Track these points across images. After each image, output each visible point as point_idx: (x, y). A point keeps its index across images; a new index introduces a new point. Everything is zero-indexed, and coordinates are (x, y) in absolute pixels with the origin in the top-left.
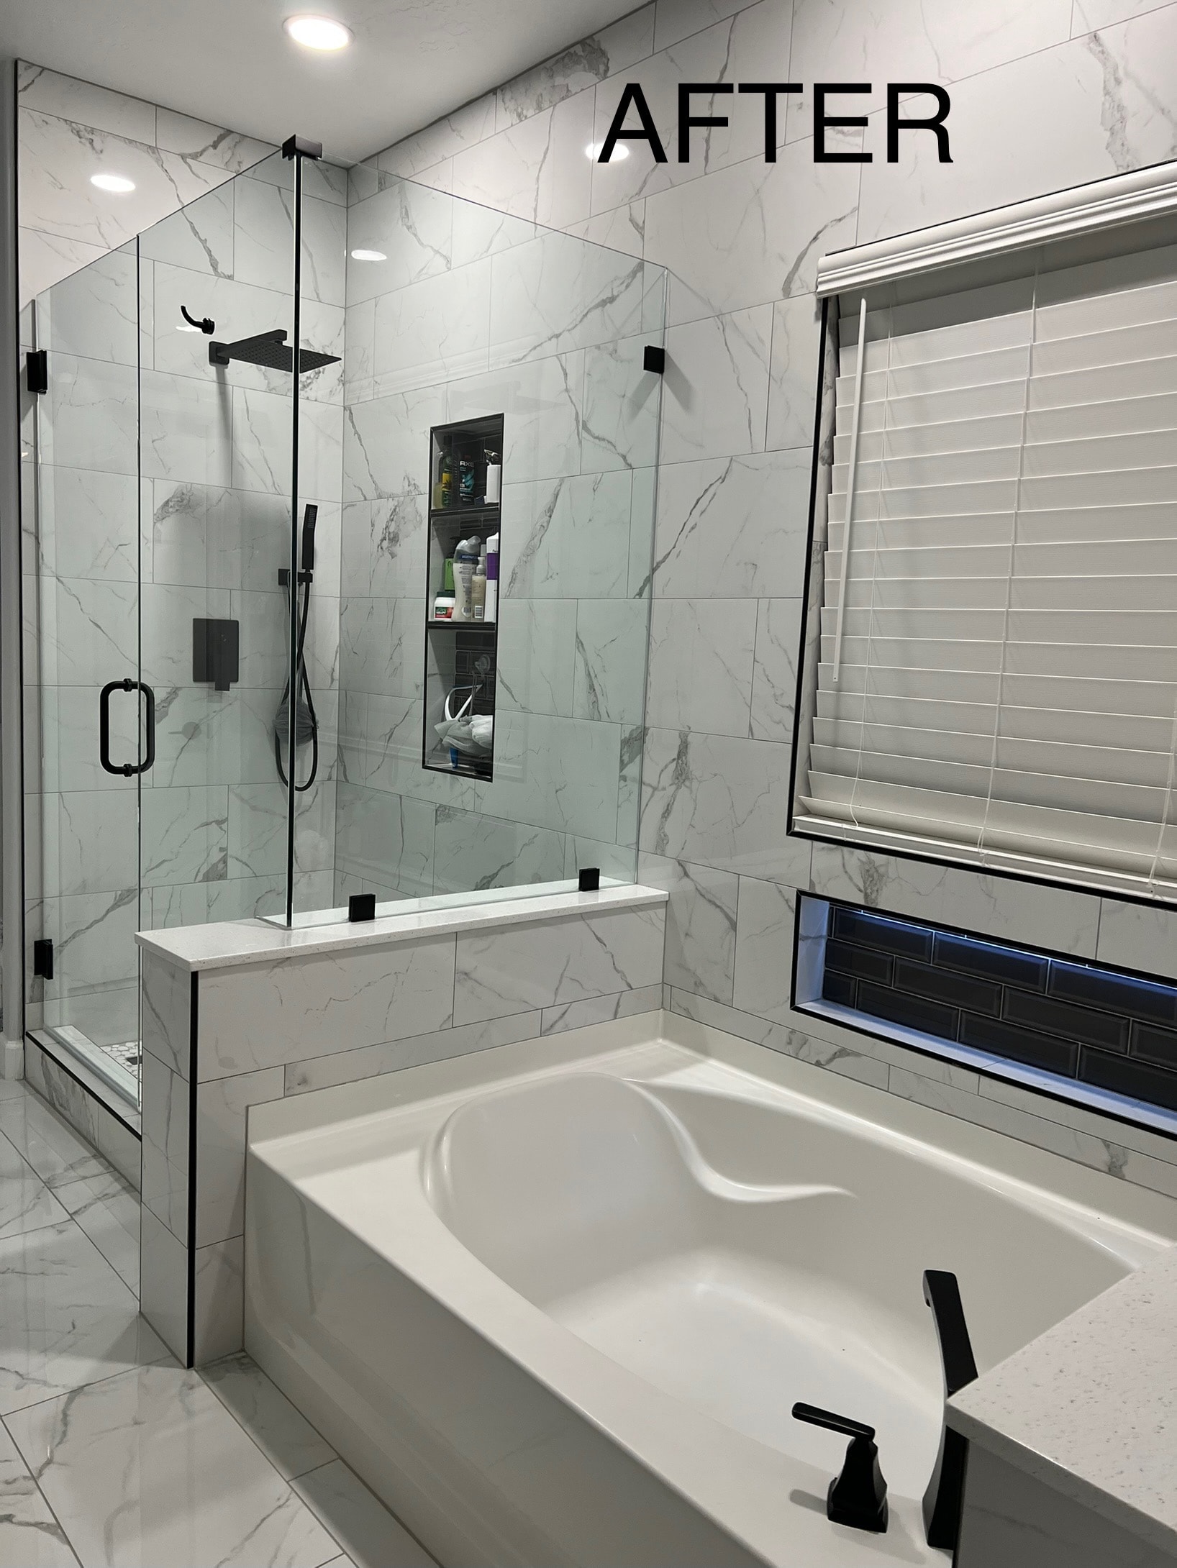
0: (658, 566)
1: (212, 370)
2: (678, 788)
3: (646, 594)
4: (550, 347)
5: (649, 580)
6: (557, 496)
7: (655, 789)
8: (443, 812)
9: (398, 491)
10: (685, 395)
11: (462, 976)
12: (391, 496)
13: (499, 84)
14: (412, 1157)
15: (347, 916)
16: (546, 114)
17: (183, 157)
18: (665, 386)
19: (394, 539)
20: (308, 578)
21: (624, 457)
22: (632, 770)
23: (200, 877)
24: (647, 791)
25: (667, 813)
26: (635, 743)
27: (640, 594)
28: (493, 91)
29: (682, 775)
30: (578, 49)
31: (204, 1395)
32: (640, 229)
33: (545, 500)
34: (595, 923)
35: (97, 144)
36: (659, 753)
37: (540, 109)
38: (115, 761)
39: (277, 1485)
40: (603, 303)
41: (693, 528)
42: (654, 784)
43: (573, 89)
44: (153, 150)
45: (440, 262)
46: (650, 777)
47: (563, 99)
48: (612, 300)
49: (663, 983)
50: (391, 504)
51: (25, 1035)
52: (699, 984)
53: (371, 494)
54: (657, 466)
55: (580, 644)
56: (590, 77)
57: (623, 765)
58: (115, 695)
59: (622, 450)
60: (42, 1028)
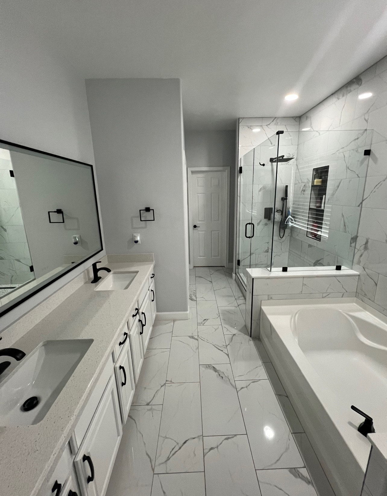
0: (364, 200)
1: (270, 163)
2: (365, 251)
3: (360, 206)
4: (341, 150)
5: (361, 203)
6: (340, 183)
7: (358, 250)
8: (310, 246)
9: (305, 181)
10: (375, 160)
11: (304, 285)
12: (304, 182)
13: (334, 92)
14: (289, 316)
15: (282, 270)
16: (345, 97)
17: (267, 125)
18: (370, 159)
19: (304, 191)
20: (286, 199)
21: (358, 175)
22: (353, 245)
23: (264, 252)
24: (356, 250)
25: (361, 256)
26: (354, 239)
27: (359, 206)
28: (332, 94)
29: (366, 248)
30: (355, 80)
31: (252, 342)
32: (367, 121)
33: (337, 184)
34: (338, 278)
35: (252, 128)
36: (360, 242)
37: (343, 96)
38: (248, 236)
39: (260, 362)
40: (355, 140)
41: (374, 192)
42: (359, 249)
43: (352, 90)
44: (261, 126)
45: (318, 134)
46: (358, 246)
47: (349, 93)
48: (358, 139)
49: (356, 292)
50: (304, 184)
51: (236, 274)
52: (365, 295)
53: (300, 182)
54: (366, 177)
55: (343, 216)
56: (357, 86)
57: (351, 243)
58: (248, 225)
59: (357, 173)
60: (238, 273)
